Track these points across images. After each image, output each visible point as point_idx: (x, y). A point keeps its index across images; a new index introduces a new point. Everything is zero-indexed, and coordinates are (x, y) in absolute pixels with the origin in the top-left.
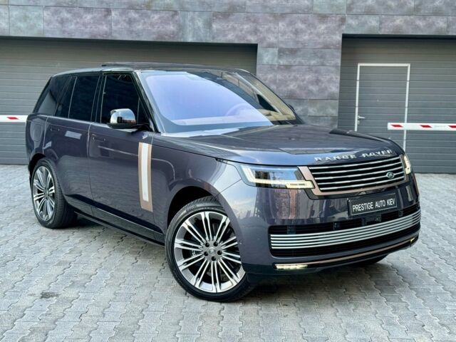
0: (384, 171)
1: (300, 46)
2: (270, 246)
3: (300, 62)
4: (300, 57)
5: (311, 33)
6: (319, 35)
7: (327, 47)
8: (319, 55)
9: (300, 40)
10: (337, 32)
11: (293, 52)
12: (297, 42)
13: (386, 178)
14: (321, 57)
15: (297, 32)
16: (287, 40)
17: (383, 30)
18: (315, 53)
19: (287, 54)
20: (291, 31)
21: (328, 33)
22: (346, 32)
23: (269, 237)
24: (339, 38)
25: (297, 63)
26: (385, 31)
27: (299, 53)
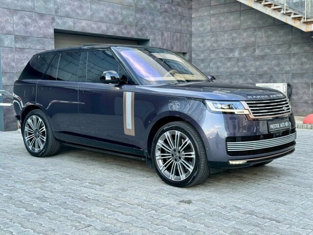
0: (281, 106)
1: (29, 35)
2: (227, 149)
3: (29, 46)
4: (29, 43)
5: (35, 26)
6: (40, 28)
7: (45, 37)
8: (42, 42)
9: (28, 30)
10: (51, 27)
11: (24, 39)
12: (27, 32)
13: (283, 110)
14: (43, 44)
15: (26, 25)
16: (20, 30)
17: (76, 28)
18: (38, 41)
19: (20, 40)
20: (22, 23)
21: (45, 27)
22: (56, 28)
23: (226, 144)
24: (52, 31)
25: (27, 47)
26: (77, 29)
27: (29, 40)
